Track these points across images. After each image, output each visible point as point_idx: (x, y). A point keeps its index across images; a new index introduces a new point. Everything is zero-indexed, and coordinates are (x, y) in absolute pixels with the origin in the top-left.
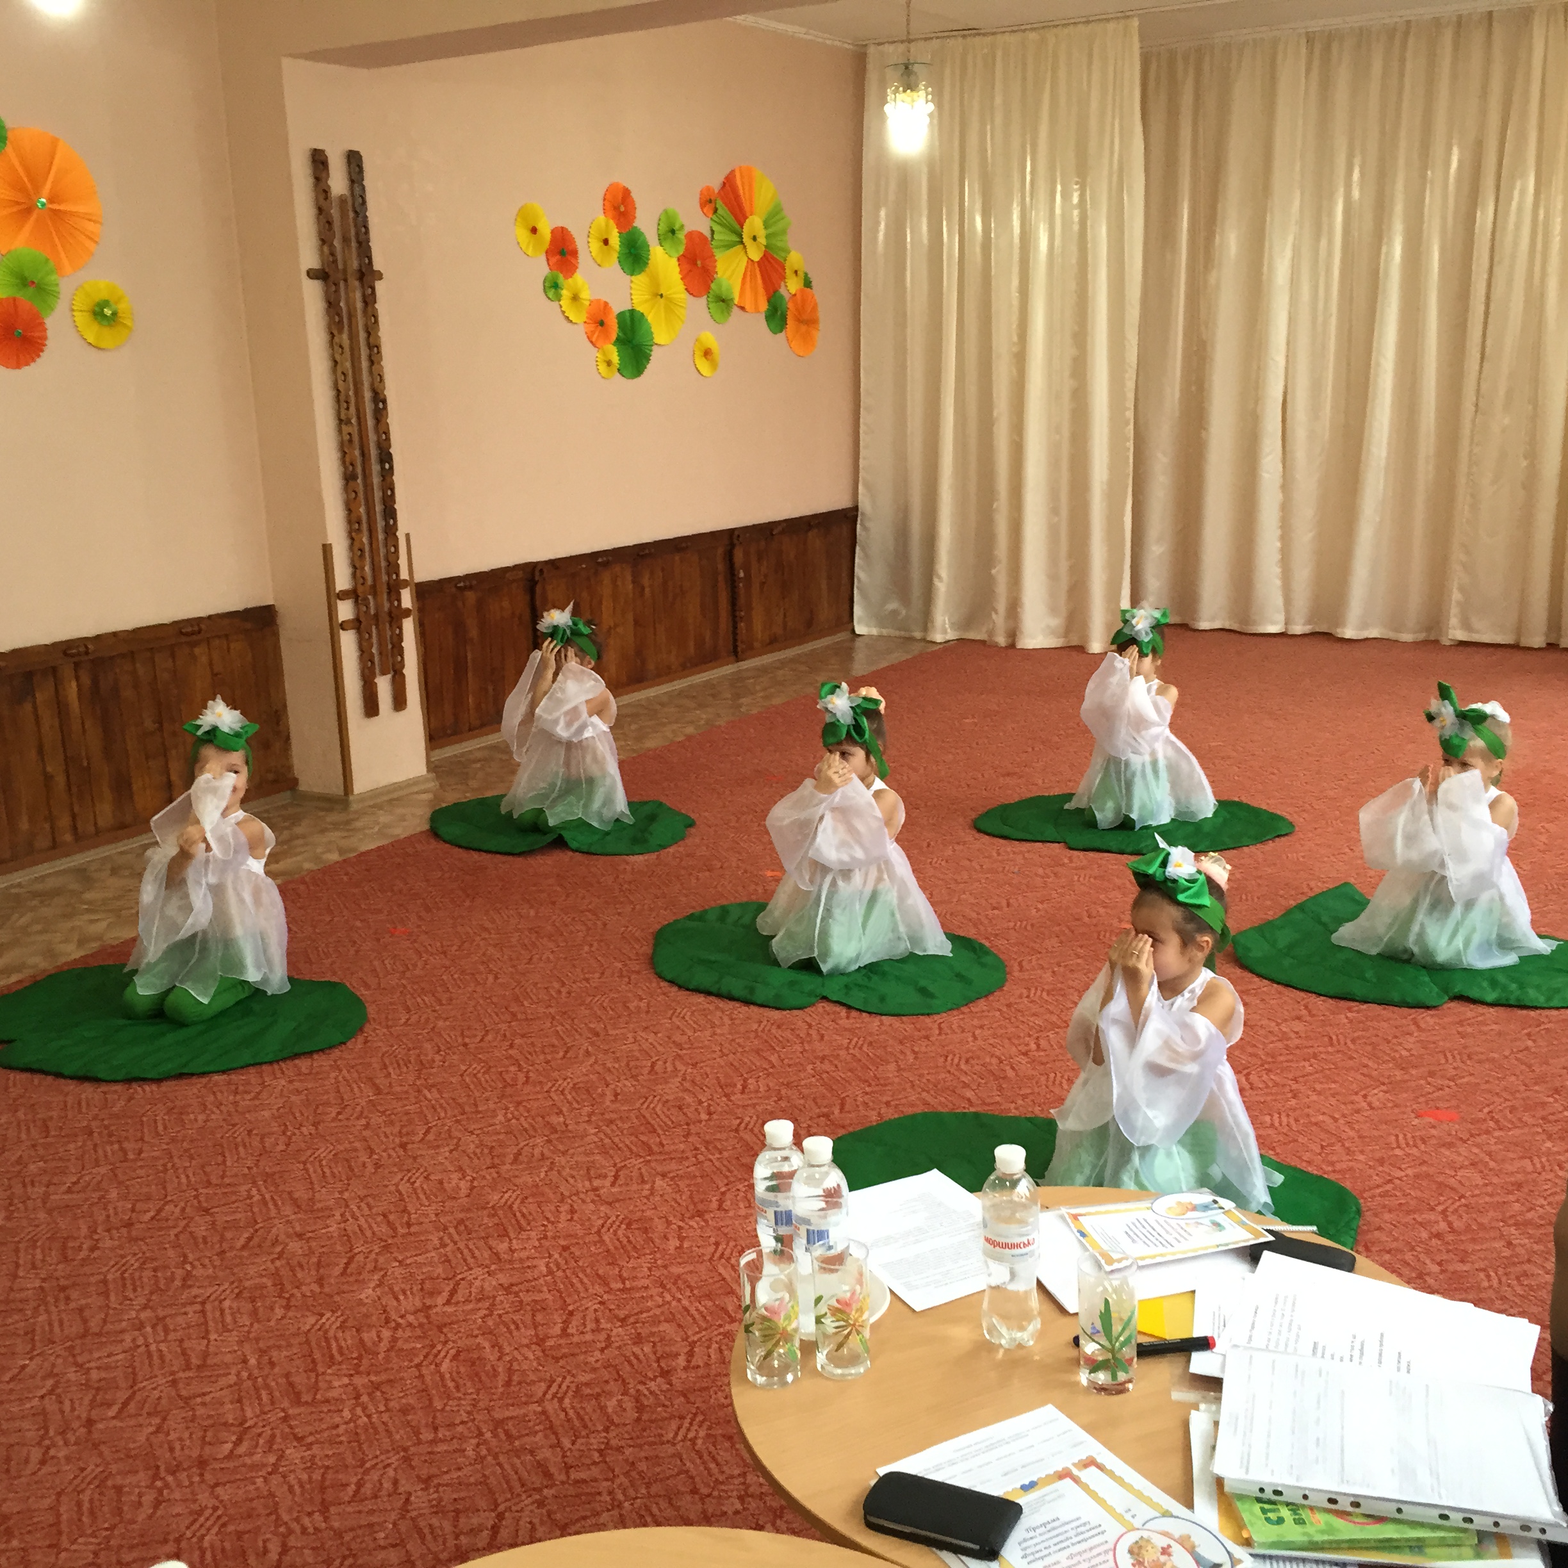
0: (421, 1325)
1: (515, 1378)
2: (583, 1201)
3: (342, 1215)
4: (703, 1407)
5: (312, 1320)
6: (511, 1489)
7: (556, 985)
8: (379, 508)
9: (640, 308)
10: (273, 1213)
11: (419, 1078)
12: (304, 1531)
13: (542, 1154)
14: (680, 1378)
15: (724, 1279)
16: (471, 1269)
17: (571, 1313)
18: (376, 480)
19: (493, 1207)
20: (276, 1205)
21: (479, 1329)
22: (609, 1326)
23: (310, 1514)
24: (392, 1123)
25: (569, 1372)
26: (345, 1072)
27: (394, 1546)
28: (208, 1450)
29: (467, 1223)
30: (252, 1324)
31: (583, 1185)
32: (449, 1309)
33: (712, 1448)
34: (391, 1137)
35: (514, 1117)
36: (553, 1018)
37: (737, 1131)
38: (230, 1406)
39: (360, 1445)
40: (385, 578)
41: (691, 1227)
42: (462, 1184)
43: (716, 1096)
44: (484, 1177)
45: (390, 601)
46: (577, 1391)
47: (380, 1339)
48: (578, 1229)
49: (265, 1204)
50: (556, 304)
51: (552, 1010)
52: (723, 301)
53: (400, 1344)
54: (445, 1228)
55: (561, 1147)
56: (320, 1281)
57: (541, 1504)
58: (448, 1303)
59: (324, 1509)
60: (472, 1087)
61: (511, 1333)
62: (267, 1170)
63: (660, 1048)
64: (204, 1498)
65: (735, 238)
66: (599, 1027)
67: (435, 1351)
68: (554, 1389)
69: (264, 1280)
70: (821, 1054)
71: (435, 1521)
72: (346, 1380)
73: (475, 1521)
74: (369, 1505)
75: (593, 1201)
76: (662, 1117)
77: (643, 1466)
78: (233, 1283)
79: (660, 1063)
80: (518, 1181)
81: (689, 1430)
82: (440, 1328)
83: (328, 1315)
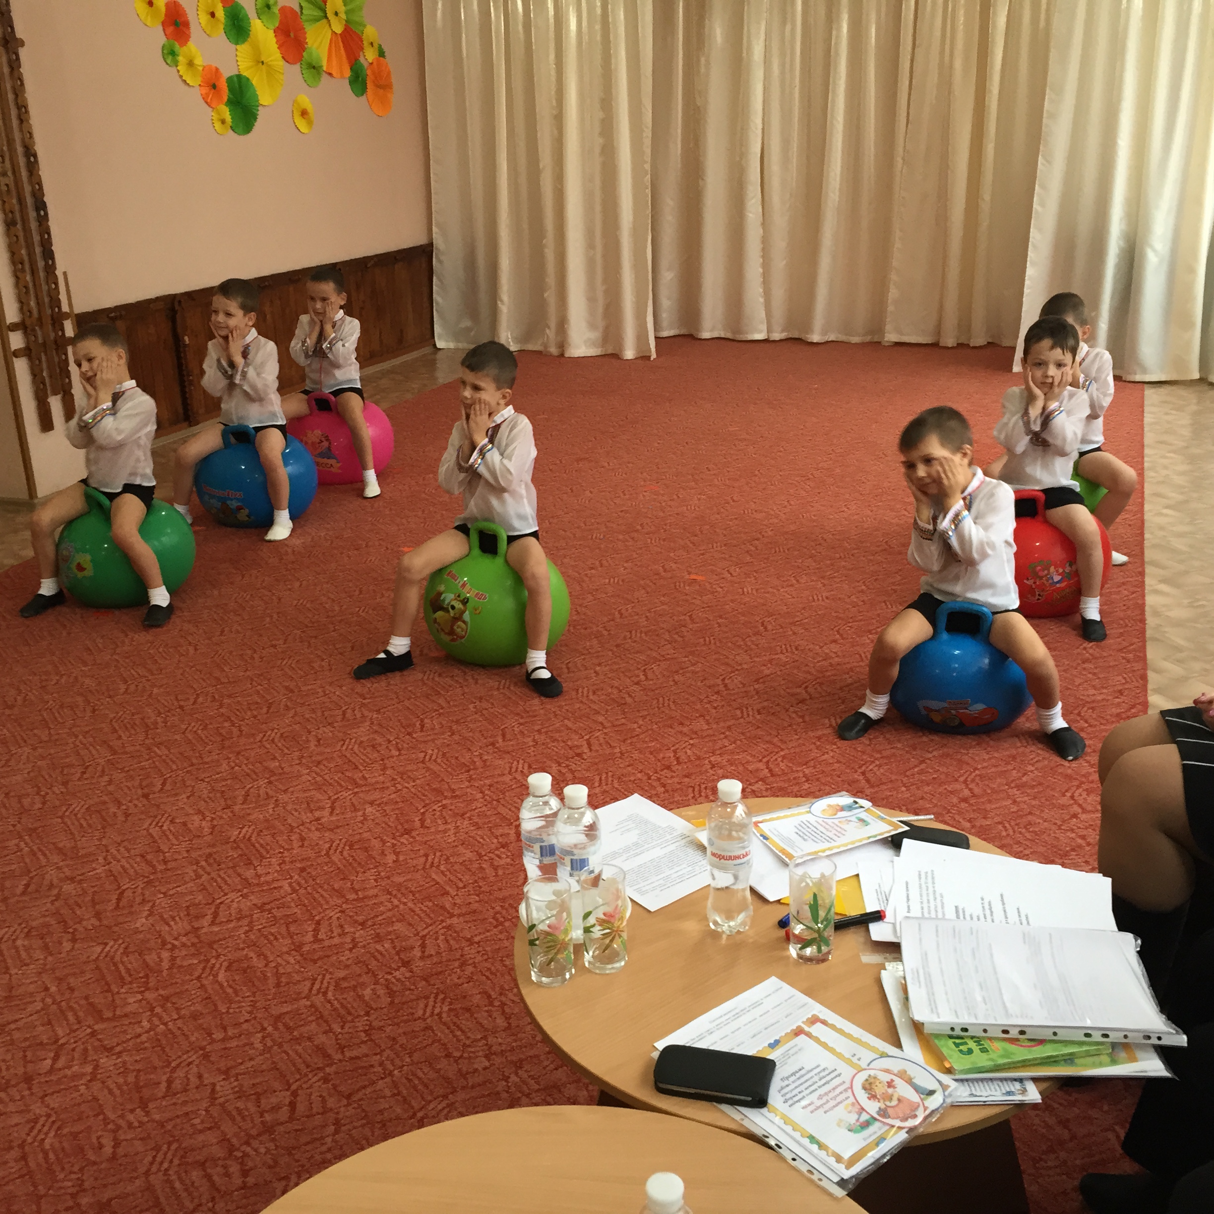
0: (193, 944)
1: (284, 980)
2: (309, 829)
3: (105, 859)
4: (442, 987)
5: (98, 949)
6: (298, 1070)
7: (249, 652)
8: (38, 250)
9: (245, 74)
10: (43, 861)
11: (147, 738)
12: (130, 1125)
13: (267, 794)
14: (419, 965)
15: (438, 883)
16: (226, 894)
17: (318, 923)
18: (34, 225)
19: (235, 841)
20: (45, 855)
21: (244, 942)
22: (352, 930)
23: (132, 1111)
24: (132, 778)
25: (326, 970)
26: (81, 737)
27: (210, 1129)
28: (30, 1067)
29: (215, 856)
30: (46, 958)
31: (306, 817)
32: (216, 929)
33: (455, 1020)
34: (133, 790)
35: (236, 765)
36: (252, 680)
37: (423, 762)
38: (41, 1028)
39: (163, 1049)
40: (49, 312)
41: (402, 843)
42: (204, 823)
43: (401, 735)
44: (221, 818)
45: (54, 330)
46: (337, 985)
47: (161, 960)
48: (311, 854)
49: (34, 854)
50: (174, 69)
51: (248, 673)
52: (314, 68)
53: (178, 961)
54: (197, 863)
55: (280, 786)
56: (98, 915)
57: (326, 1080)
58: (213, 923)
59: (144, 1105)
60: (194, 741)
61: (271, 943)
62: (30, 826)
63: (347, 699)
64: (38, 1109)
65: (321, 14)
66: (292, 685)
67: (210, 965)
68: (317, 986)
69: (48, 919)
70: (479, 695)
71: (240, 1104)
72: (139, 997)
73: (274, 1100)
74: (182, 1098)
75: (317, 829)
76: (360, 754)
77: (402, 1040)
78: (20, 924)
79: (349, 711)
80: (252, 817)
81: (434, 1007)
82: (211, 945)
83: (112, 943)
